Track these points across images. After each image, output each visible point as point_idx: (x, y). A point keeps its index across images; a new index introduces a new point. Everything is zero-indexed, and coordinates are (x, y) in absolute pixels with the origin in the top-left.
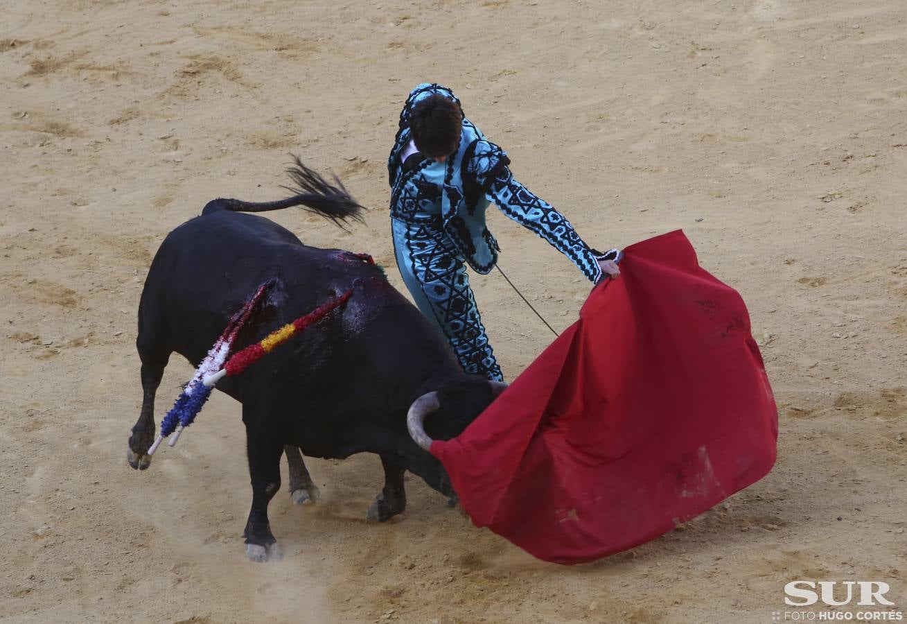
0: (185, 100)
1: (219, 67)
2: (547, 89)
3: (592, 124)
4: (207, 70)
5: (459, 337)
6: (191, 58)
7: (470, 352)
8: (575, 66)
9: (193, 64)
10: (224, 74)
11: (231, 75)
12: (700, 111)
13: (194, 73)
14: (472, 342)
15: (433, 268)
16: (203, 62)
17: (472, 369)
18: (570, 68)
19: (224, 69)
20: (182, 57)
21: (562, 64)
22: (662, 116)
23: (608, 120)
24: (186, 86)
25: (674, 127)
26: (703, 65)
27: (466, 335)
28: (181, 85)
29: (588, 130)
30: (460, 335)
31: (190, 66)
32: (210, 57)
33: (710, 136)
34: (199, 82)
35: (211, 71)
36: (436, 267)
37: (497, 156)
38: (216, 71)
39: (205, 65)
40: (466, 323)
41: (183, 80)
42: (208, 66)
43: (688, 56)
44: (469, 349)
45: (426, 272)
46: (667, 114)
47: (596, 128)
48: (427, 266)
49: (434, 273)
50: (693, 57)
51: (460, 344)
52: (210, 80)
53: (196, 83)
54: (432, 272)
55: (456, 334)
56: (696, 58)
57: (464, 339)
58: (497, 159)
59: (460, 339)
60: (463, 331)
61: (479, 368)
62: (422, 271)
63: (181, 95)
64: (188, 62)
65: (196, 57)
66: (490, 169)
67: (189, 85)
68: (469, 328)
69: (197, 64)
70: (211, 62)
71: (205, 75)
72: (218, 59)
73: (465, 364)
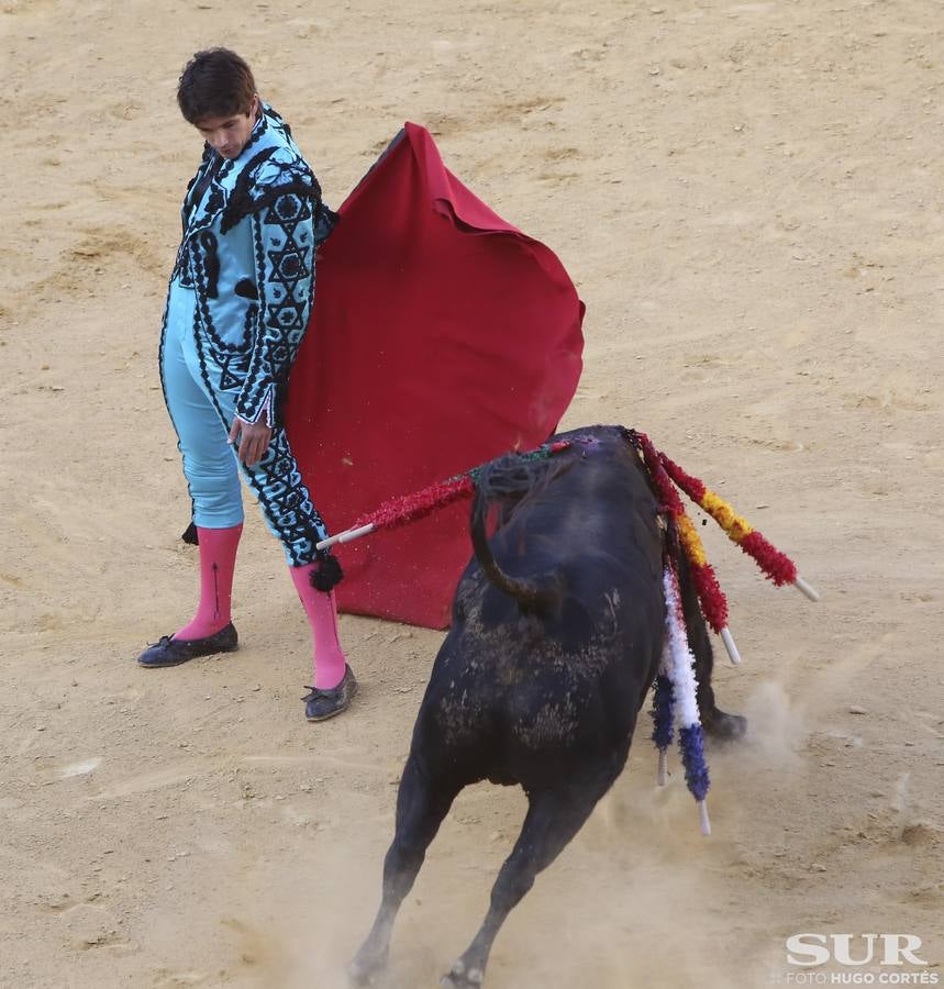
0: (74, 296)
1: (130, 248)
2: (627, 311)
3: (693, 369)
4: (111, 253)
5: (266, 471)
6: (88, 232)
7: (284, 495)
8: (672, 279)
9: (92, 242)
10: (137, 259)
11: (148, 263)
12: (858, 360)
13: (92, 255)
14: (285, 478)
15: (233, 370)
16: (105, 240)
17: (287, 520)
18: (665, 283)
19: (137, 252)
20: (74, 230)
21: (654, 275)
22: (800, 364)
23: (717, 366)
24: (77, 275)
25: (817, 383)
26: (868, 290)
27: (277, 469)
28: (70, 272)
29: (684, 379)
30: (269, 468)
31: (86, 244)
32: (117, 232)
33: (871, 399)
34: (98, 270)
35: (117, 254)
36: (238, 369)
37: (293, 176)
38: (125, 254)
39: (109, 244)
40: (278, 451)
41: (73, 265)
42: (112, 246)
43: (846, 275)
44: (282, 490)
45: (223, 375)
46: (807, 361)
47: (698, 377)
48: (225, 366)
49: (234, 377)
50: (853, 277)
51: (269, 483)
52: (115, 267)
53: (93, 272)
54: (231, 375)
55: (264, 467)
56: (857, 280)
57: (275, 476)
58: (291, 179)
59: (270, 474)
60: (273, 464)
61: (297, 517)
62: (216, 373)
63: (69, 288)
64: (84, 237)
65: (97, 230)
66: (274, 185)
67: (83, 274)
68: (282, 458)
69: (97, 242)
70: (116, 239)
71: (107, 260)
72: (129, 236)
73: (278, 514)
